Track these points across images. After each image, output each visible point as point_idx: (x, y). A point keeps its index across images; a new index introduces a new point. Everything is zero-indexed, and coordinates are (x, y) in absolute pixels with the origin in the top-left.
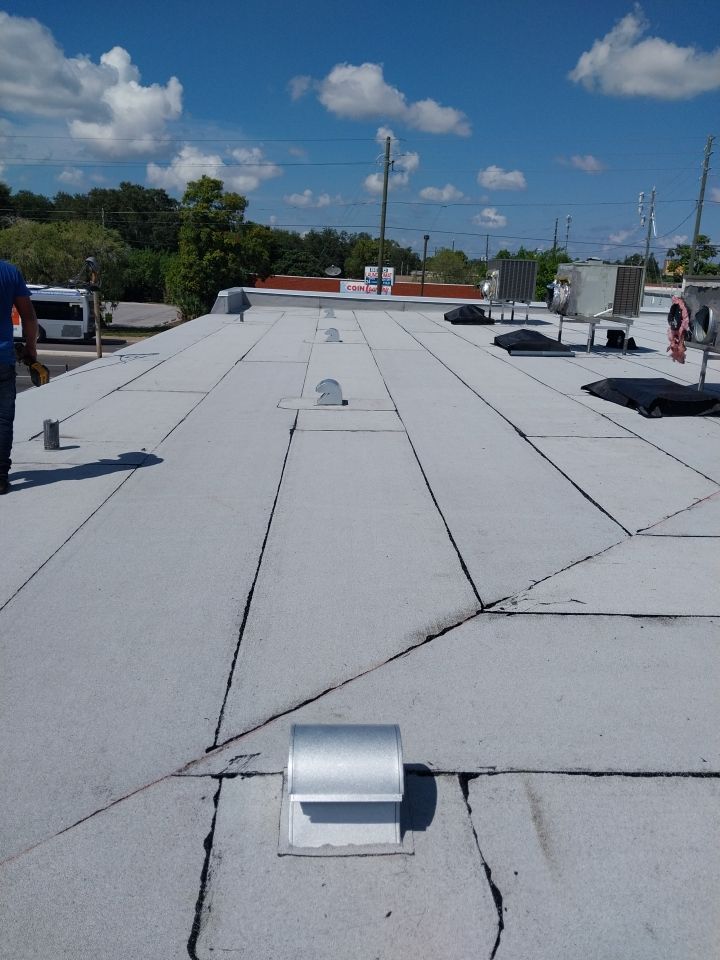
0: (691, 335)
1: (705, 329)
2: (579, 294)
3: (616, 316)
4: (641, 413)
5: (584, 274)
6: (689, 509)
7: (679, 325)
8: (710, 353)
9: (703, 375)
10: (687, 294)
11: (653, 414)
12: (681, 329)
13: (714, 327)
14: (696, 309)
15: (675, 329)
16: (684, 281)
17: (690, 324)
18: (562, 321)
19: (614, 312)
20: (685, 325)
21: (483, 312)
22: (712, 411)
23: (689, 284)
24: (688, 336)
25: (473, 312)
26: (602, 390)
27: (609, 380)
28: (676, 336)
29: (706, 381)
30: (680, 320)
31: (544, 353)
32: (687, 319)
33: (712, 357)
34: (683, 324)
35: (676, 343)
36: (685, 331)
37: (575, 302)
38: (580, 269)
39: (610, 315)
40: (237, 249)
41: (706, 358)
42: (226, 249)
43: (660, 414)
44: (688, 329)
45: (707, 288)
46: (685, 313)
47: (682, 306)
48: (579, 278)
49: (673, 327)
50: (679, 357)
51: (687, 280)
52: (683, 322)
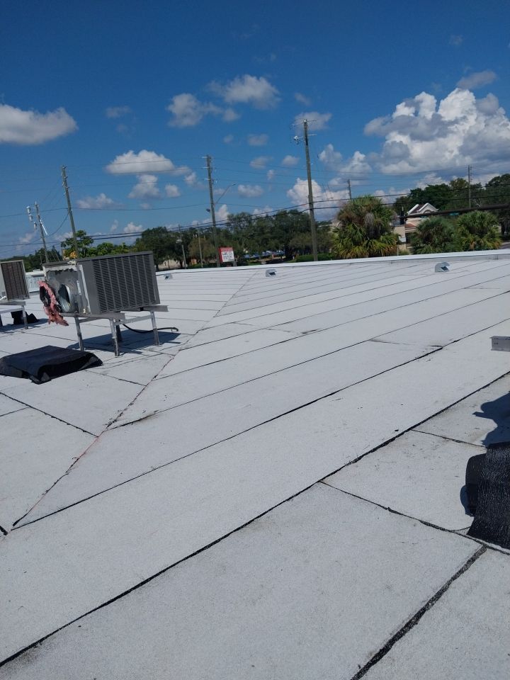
0: (61, 308)
1: (68, 301)
3: (11, 301)
4: (33, 381)
6: (67, 473)
7: (50, 302)
8: (80, 318)
9: (80, 335)
10: (49, 278)
11: (43, 379)
12: (52, 305)
13: (74, 299)
14: (57, 288)
15: (47, 305)
16: (44, 267)
17: (57, 300)
19: (9, 298)
20: (53, 301)
22: (90, 363)
23: (48, 269)
24: (59, 309)
28: (50, 310)
30: (49, 297)
32: (54, 296)
34: (52, 301)
35: (53, 315)
36: (55, 306)
39: (6, 301)
41: (78, 322)
43: (48, 378)
44: (58, 304)
45: (60, 271)
46: (50, 292)
47: (46, 287)
49: (45, 303)
51: (46, 267)
52: (51, 299)
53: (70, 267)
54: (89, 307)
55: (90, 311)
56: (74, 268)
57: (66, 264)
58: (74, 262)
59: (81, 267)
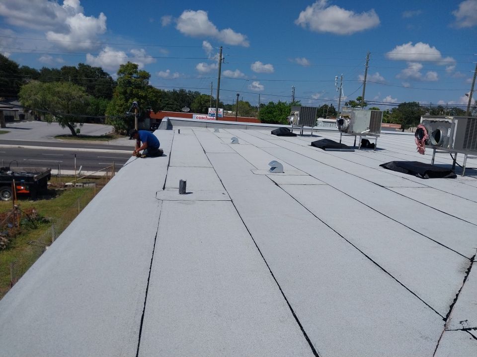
1: (438, 140)
2: (354, 123)
5: (356, 113)
7: (422, 137)
8: (437, 150)
9: (433, 160)
10: (424, 124)
11: (425, 177)
12: (423, 139)
13: (443, 139)
14: (431, 131)
15: (419, 139)
16: (422, 118)
18: (341, 135)
19: (370, 131)
21: (290, 130)
22: (450, 175)
23: (424, 119)
24: (427, 143)
25: (285, 130)
26: (391, 166)
27: (394, 162)
28: (420, 142)
29: (435, 163)
30: (423, 135)
31: (340, 149)
32: (427, 135)
33: (437, 152)
35: (420, 145)
36: (425, 140)
37: (352, 126)
38: (354, 111)
39: (368, 133)
40: (145, 98)
41: (435, 152)
42: (139, 97)
43: (428, 177)
44: (427, 139)
45: (436, 121)
46: (425, 132)
47: (424, 129)
48: (354, 116)
50: (422, 152)
51: (423, 117)
52: (425, 136)
53: (446, 120)
54: (453, 144)
55: (453, 147)
56: (450, 121)
57: (444, 118)
58: (452, 118)
59: (456, 121)
